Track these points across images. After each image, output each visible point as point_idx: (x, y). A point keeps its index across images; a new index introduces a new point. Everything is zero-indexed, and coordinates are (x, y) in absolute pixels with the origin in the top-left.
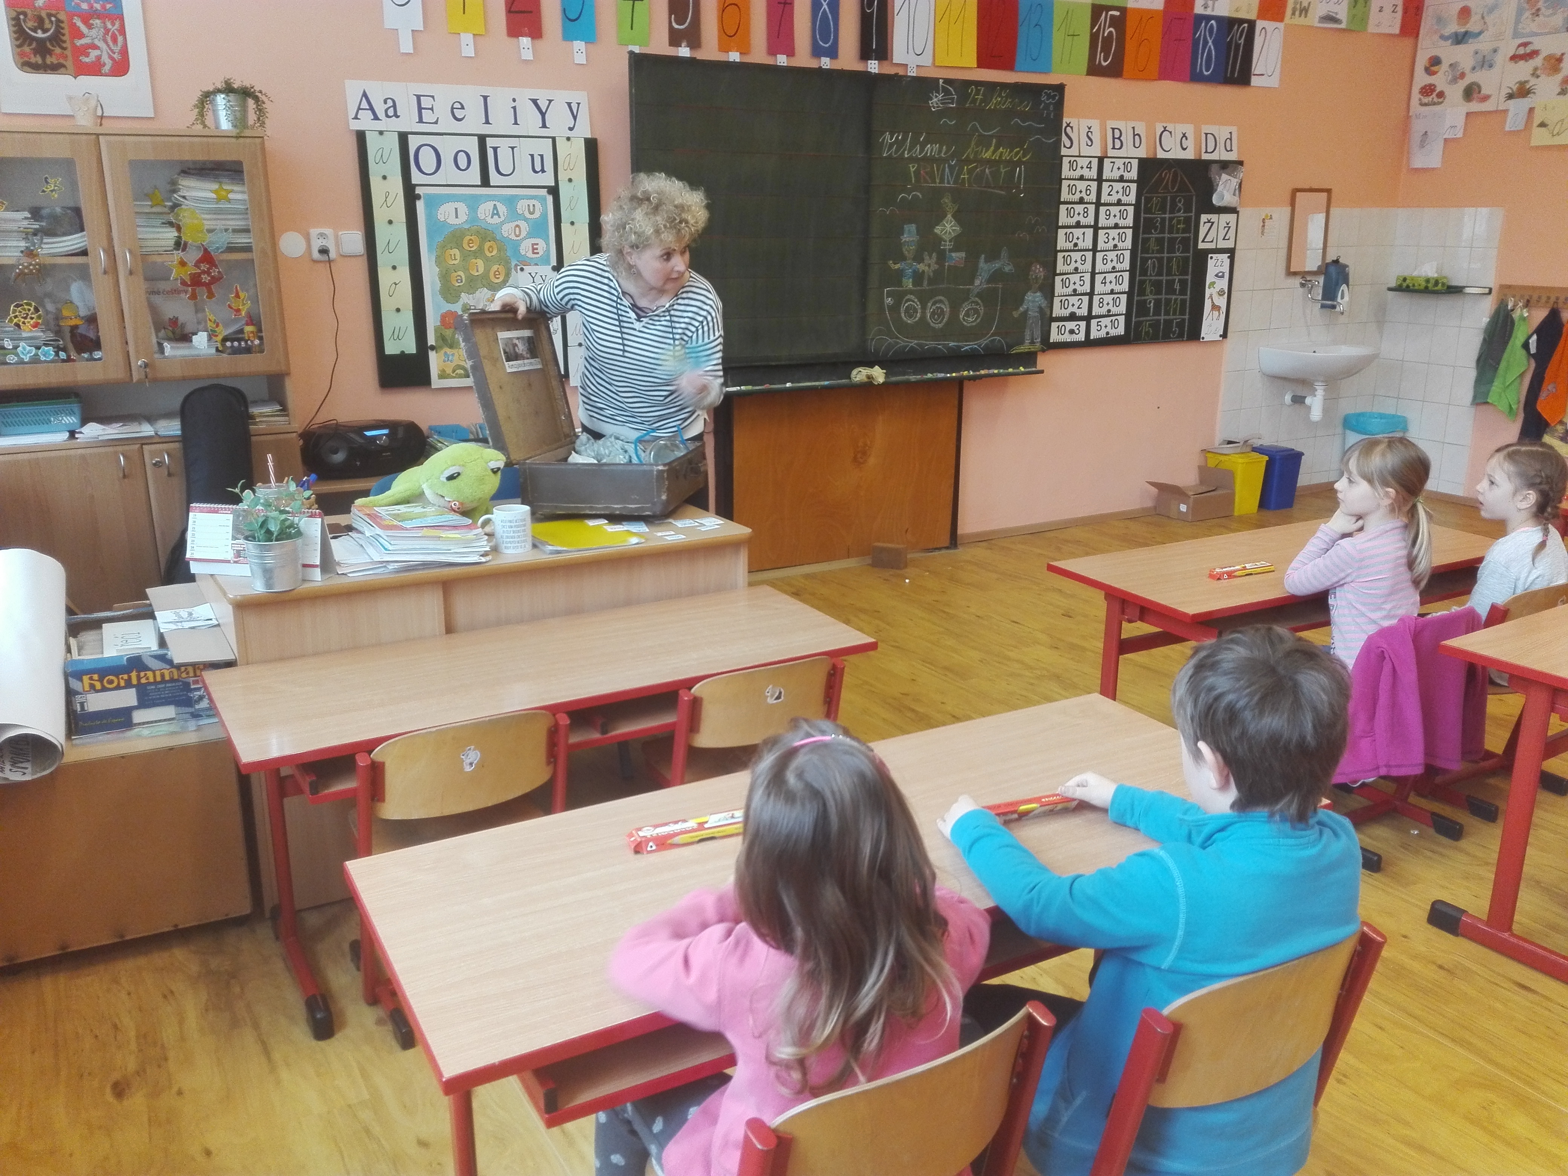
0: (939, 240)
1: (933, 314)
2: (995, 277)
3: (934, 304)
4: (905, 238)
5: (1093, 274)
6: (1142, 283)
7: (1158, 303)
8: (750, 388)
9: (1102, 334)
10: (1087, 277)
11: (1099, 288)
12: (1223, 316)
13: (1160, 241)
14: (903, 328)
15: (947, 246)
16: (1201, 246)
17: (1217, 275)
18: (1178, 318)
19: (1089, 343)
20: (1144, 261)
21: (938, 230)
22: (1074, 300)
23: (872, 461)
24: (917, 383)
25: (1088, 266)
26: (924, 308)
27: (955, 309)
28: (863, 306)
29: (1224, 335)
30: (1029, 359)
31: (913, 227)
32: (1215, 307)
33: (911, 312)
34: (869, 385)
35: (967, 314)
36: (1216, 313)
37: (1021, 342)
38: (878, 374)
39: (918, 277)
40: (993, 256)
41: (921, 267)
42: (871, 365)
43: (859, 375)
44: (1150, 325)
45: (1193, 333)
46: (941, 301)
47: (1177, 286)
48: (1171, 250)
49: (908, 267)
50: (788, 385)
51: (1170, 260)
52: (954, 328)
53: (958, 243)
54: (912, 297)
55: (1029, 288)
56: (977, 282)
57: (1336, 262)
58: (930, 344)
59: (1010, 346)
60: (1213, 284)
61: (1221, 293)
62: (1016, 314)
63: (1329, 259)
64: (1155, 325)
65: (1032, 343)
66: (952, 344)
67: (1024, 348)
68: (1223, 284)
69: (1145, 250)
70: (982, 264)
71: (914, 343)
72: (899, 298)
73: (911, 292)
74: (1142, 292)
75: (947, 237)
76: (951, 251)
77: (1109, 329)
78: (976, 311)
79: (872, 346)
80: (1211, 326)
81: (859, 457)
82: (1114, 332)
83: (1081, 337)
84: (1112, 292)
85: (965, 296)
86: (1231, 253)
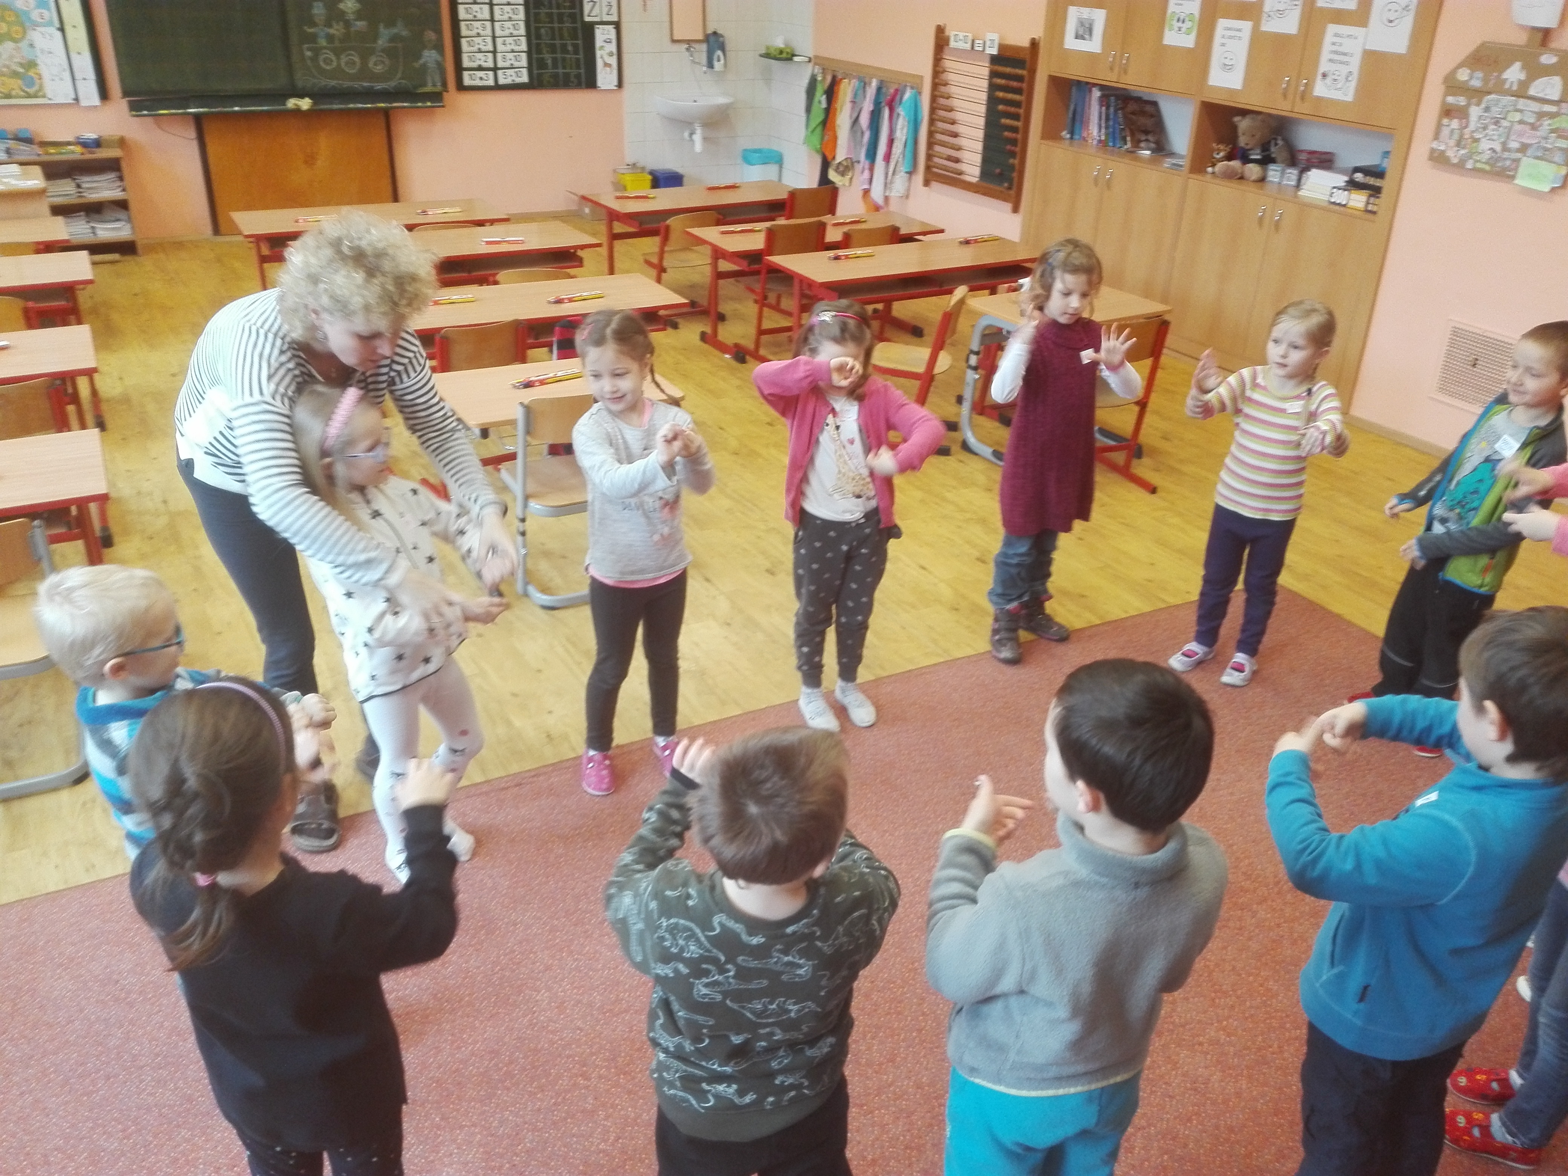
0: (343, 13)
1: (347, 63)
2: (394, 39)
3: (349, 55)
4: (315, 11)
5: (494, 38)
6: (538, 45)
7: (555, 60)
8: (206, 110)
9: (509, 81)
10: (489, 40)
11: (500, 47)
12: (615, 72)
13: (550, 15)
14: (322, 72)
15: (351, 17)
16: (587, 19)
17: (605, 41)
18: (574, 72)
19: (498, 87)
20: (538, 29)
21: (341, 6)
22: (480, 55)
23: (319, 163)
24: (341, 110)
25: (489, 31)
26: (338, 58)
27: (364, 58)
28: (288, 57)
29: (620, 85)
30: (436, 97)
31: (321, 4)
32: (606, 65)
33: (328, 61)
34: (297, 111)
35: (375, 64)
36: (608, 69)
37: (424, 85)
38: (305, 104)
39: (330, 38)
40: (391, 24)
41: (331, 31)
42: (301, 96)
43: (292, 103)
44: (551, 76)
45: (590, 82)
46: (352, 55)
47: (570, 48)
48: (561, 21)
49: (321, 32)
50: (236, 109)
51: (560, 29)
52: (365, 73)
53: (360, 15)
54: (328, 52)
55: (424, 47)
56: (380, 42)
57: (715, 33)
58: (347, 84)
59: (416, 87)
60: (602, 48)
61: (611, 54)
62: (416, 65)
63: (709, 32)
64: (555, 76)
65: (434, 85)
66: (365, 84)
67: (429, 89)
68: (613, 47)
69: (537, 21)
70: (382, 28)
71: (333, 83)
72: (317, 51)
73: (325, 48)
74: (539, 51)
75: (349, 11)
76: (356, 20)
77: (514, 78)
78: (383, 62)
79: (300, 84)
80: (606, 78)
81: (310, 160)
82: (518, 80)
83: (491, 82)
84: (513, 51)
85: (372, 52)
86: (617, 25)
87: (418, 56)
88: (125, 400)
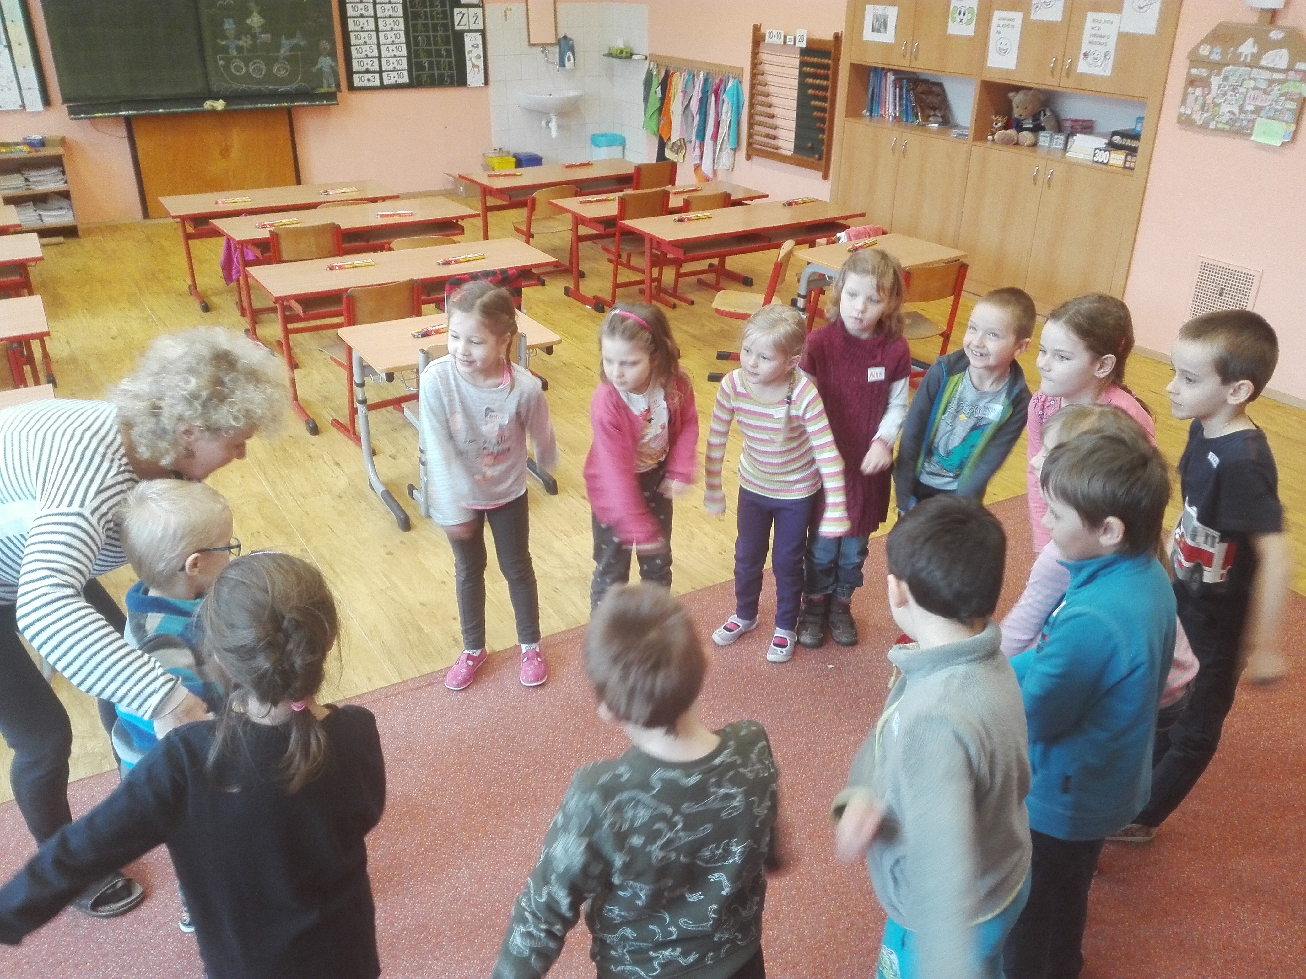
0: (251, 27)
1: (254, 70)
2: (293, 48)
3: (254, 63)
4: (226, 26)
5: (379, 46)
6: (416, 51)
7: (431, 64)
8: (135, 112)
9: (392, 82)
10: (375, 48)
11: (384, 53)
12: (482, 72)
13: (426, 26)
14: (234, 78)
15: (258, 30)
16: (457, 28)
17: (473, 46)
18: (447, 73)
19: (383, 87)
20: (416, 38)
21: (248, 21)
22: (366, 61)
23: (233, 155)
24: (251, 110)
25: (374, 40)
26: (247, 66)
27: (269, 67)
28: (204, 66)
29: (486, 82)
30: (331, 97)
31: (231, 21)
32: (474, 66)
33: (238, 69)
34: (213, 112)
35: (278, 70)
36: (476, 70)
37: (321, 86)
38: (220, 105)
39: (240, 49)
40: (290, 36)
41: (241, 43)
42: (217, 99)
43: (208, 105)
44: (427, 77)
45: (462, 81)
46: (258, 62)
47: (444, 53)
48: (435, 29)
49: (232, 44)
50: (161, 110)
51: (435, 37)
52: (270, 77)
53: (264, 29)
54: (238, 60)
55: (321, 55)
56: (282, 51)
57: (565, 37)
58: (255, 87)
59: (314, 89)
60: (470, 52)
61: (478, 57)
62: (314, 70)
63: (561, 36)
64: (431, 76)
65: (329, 87)
66: (271, 87)
67: (325, 89)
68: (480, 51)
69: (415, 30)
70: (283, 40)
71: (244, 86)
72: (229, 61)
73: (236, 57)
74: (417, 56)
75: (256, 26)
76: (261, 33)
77: (397, 78)
78: (285, 69)
79: (215, 88)
80: (474, 77)
81: (225, 153)
82: (400, 81)
83: (377, 83)
84: (395, 56)
85: (276, 59)
86: (483, 33)
87: (317, 63)
88: (73, 360)
